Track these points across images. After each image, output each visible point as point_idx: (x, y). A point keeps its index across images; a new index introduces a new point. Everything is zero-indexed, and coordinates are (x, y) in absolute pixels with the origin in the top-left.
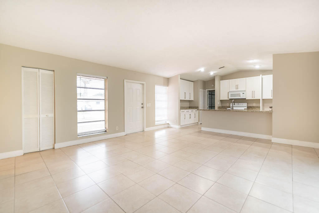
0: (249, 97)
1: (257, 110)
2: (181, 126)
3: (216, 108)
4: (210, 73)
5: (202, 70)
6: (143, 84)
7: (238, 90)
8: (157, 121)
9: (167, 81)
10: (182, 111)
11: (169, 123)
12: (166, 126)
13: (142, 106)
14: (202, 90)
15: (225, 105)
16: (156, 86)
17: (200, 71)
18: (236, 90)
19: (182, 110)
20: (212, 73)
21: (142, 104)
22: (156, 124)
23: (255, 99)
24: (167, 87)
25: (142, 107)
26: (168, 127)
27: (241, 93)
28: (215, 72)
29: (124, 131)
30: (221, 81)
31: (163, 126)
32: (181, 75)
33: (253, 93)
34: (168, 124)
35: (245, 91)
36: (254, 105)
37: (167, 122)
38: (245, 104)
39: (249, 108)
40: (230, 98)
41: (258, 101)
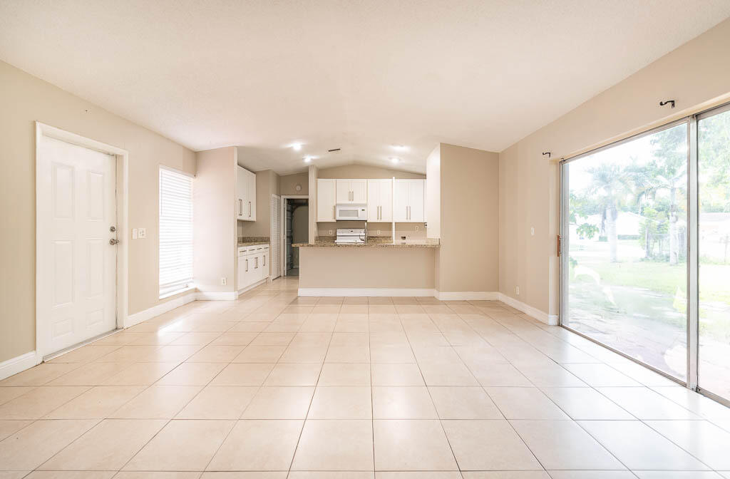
0: (372, 218)
1: (385, 242)
2: (239, 291)
3: (312, 240)
4: (303, 159)
5: (297, 146)
6: (116, 157)
7: (353, 202)
8: (165, 286)
9: (195, 161)
10: (241, 249)
11: (199, 287)
12: (191, 297)
13: (113, 235)
14: (276, 196)
15: (324, 233)
16: (161, 170)
17: (291, 148)
18: (350, 202)
19: (241, 246)
20: (308, 160)
21: (113, 229)
22: (161, 297)
23: (382, 221)
24: (192, 179)
25: (113, 242)
26: (197, 299)
27: (360, 209)
28: (314, 157)
29: (35, 350)
30: (319, 180)
31: (181, 301)
32: (241, 150)
33: (379, 209)
34: (196, 290)
35: (365, 205)
36: (379, 233)
37: (192, 286)
38: (362, 232)
39: (369, 238)
40: (338, 218)
41: (388, 226)
